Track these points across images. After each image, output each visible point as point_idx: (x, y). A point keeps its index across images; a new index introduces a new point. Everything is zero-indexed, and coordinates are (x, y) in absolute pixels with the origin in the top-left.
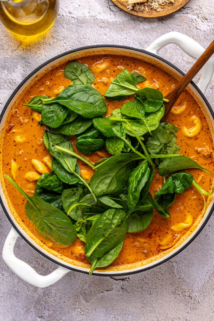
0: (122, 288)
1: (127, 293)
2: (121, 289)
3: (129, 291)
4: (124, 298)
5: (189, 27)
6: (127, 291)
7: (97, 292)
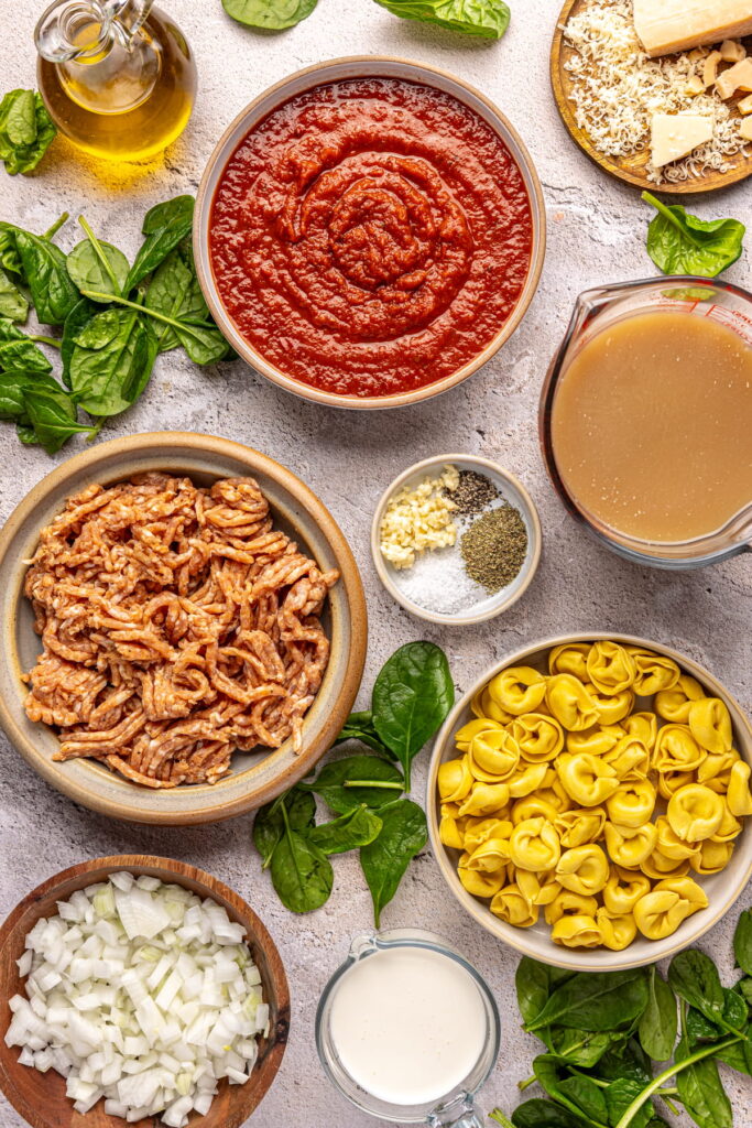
0: (414, 879)
1: (426, 890)
2: (412, 882)
3: (431, 886)
4: (419, 903)
5: (574, 237)
6: (425, 886)
7: (352, 888)
